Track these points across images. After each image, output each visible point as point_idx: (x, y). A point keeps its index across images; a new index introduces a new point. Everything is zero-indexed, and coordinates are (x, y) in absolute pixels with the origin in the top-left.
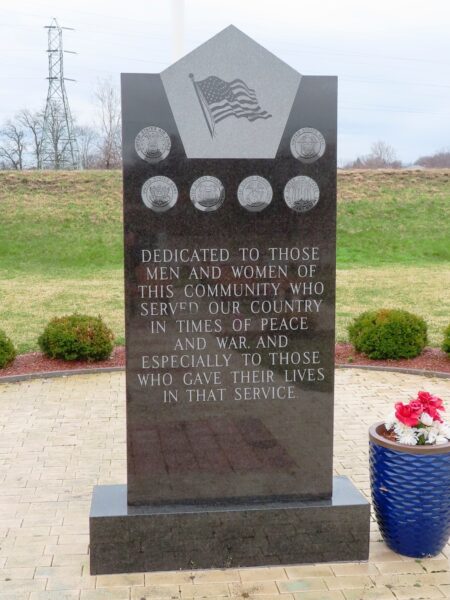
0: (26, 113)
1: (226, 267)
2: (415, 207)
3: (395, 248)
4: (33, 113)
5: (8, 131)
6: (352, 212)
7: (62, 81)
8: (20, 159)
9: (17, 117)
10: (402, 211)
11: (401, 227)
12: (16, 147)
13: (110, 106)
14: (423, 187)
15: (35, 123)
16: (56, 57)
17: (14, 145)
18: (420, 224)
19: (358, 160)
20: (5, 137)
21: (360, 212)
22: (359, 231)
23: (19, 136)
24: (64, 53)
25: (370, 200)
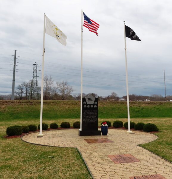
0: (24, 83)
1: (90, 112)
2: (116, 108)
3: (112, 116)
4: (26, 83)
5: (19, 88)
6: (104, 109)
7: (36, 77)
8: (22, 95)
9: (22, 84)
10: (114, 109)
11: (113, 112)
12: (21, 92)
13: (47, 83)
14: (118, 104)
15: (27, 86)
16: (35, 72)
17: (20, 91)
18: (116, 111)
19: (108, 96)
20: (18, 89)
21: (105, 109)
22: (105, 112)
23: (22, 89)
24: (37, 71)
25: (108, 107)
